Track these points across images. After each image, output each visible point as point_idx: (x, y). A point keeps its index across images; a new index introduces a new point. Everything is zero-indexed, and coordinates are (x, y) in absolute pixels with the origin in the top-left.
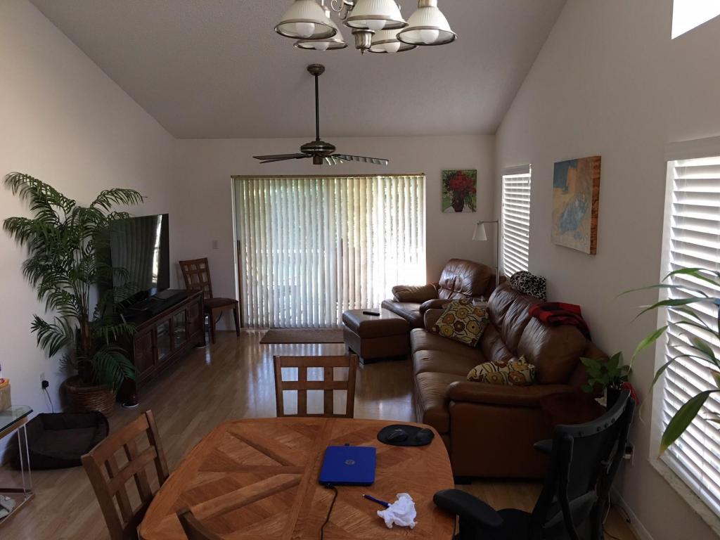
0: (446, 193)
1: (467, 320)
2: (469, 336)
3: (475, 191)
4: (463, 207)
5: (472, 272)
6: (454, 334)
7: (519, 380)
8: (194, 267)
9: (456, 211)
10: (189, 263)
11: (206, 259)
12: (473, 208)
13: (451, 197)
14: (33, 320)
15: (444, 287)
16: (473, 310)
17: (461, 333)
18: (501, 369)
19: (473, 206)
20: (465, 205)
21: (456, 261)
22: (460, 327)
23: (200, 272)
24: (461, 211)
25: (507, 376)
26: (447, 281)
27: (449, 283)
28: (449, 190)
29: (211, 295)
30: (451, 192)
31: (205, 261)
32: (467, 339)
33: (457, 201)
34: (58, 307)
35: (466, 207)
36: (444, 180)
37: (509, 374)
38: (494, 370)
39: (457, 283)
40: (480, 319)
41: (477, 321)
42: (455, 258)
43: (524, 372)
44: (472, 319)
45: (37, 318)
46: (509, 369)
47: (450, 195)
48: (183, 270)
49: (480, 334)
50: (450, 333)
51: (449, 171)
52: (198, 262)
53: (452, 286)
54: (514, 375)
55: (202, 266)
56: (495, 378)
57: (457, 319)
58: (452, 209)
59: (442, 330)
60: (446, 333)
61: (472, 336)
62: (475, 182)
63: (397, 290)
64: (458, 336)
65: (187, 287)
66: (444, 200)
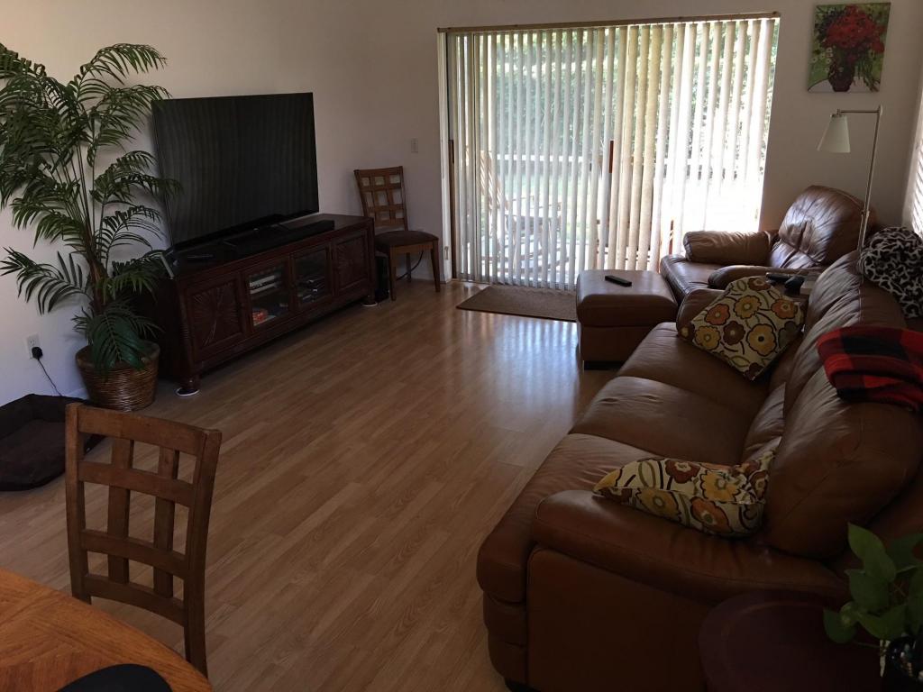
0: (818, 52)
1: (753, 321)
2: (746, 356)
3: (880, 49)
4: (851, 81)
5: (834, 215)
6: (720, 348)
7: (714, 523)
8: (380, 182)
9: (836, 89)
10: (371, 174)
11: (401, 167)
12: (873, 84)
13: (829, 61)
14: (5, 256)
15: (785, 240)
16: (771, 301)
17: (734, 347)
18: (675, 486)
19: (874, 80)
20: (855, 78)
21: (815, 190)
22: (735, 334)
23: (389, 188)
24: (846, 89)
25: (689, 506)
26: (791, 228)
27: (793, 233)
28: (825, 46)
29: (406, 227)
30: (830, 50)
31: (399, 171)
32: (741, 362)
33: (841, 69)
34: (66, 237)
35: (859, 82)
36: (816, 25)
37: (692, 500)
38: (658, 486)
39: (805, 234)
40: (781, 324)
41: (773, 326)
42: (816, 184)
43: (728, 508)
44: (763, 320)
45: (15, 253)
46: (696, 490)
47: (827, 56)
48: (359, 185)
49: (773, 356)
50: (713, 343)
51: (829, 7)
52: (386, 173)
53: (797, 239)
54: (704, 508)
55: (395, 180)
56: (659, 502)
57: (733, 317)
58: (827, 85)
59: (699, 337)
60: (705, 344)
61: (753, 357)
62: (883, 29)
63: (692, 239)
64: (727, 353)
65: (365, 212)
66: (812, 67)
